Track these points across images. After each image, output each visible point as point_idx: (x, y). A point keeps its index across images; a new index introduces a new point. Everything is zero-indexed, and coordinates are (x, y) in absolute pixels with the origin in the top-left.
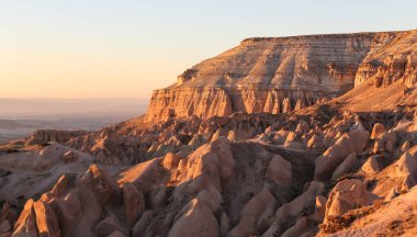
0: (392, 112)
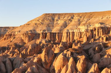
0: (6, 47)
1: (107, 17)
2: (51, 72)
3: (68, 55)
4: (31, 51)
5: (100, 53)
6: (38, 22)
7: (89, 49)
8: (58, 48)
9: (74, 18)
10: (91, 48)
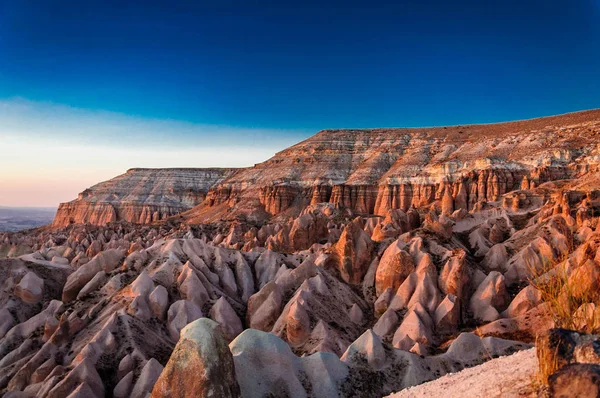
0: (215, 224)
1: (509, 139)
2: (365, 293)
3: (416, 247)
4: (297, 235)
5: (506, 244)
6: (305, 154)
7: (470, 232)
8: (382, 226)
9: (412, 143)
10: (475, 228)
